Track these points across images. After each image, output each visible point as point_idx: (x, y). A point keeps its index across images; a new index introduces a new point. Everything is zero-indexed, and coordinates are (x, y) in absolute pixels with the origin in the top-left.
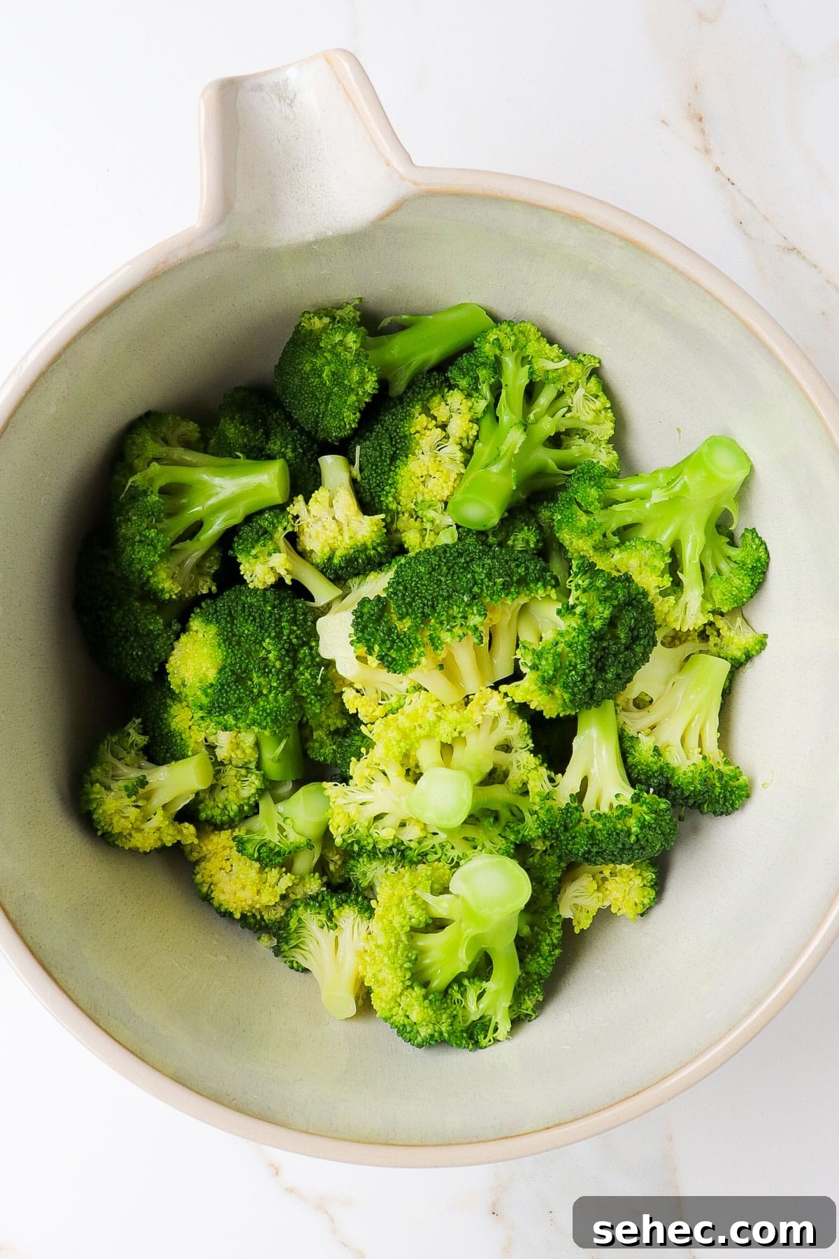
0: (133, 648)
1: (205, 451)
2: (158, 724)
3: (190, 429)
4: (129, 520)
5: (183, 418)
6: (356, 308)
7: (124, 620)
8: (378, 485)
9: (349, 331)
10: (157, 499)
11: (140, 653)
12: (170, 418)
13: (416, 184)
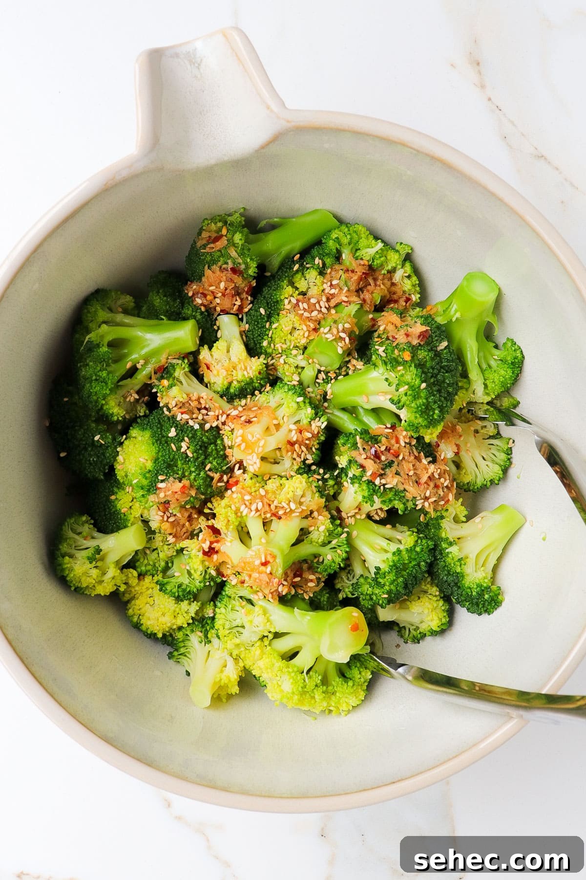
0: (90, 456)
1: (139, 316)
2: (108, 505)
3: (128, 300)
4: (87, 365)
5: (122, 293)
6: (242, 215)
7: (84, 436)
8: (259, 335)
9: (236, 232)
10: (107, 349)
11: (95, 459)
12: (113, 293)
13: (288, 121)
